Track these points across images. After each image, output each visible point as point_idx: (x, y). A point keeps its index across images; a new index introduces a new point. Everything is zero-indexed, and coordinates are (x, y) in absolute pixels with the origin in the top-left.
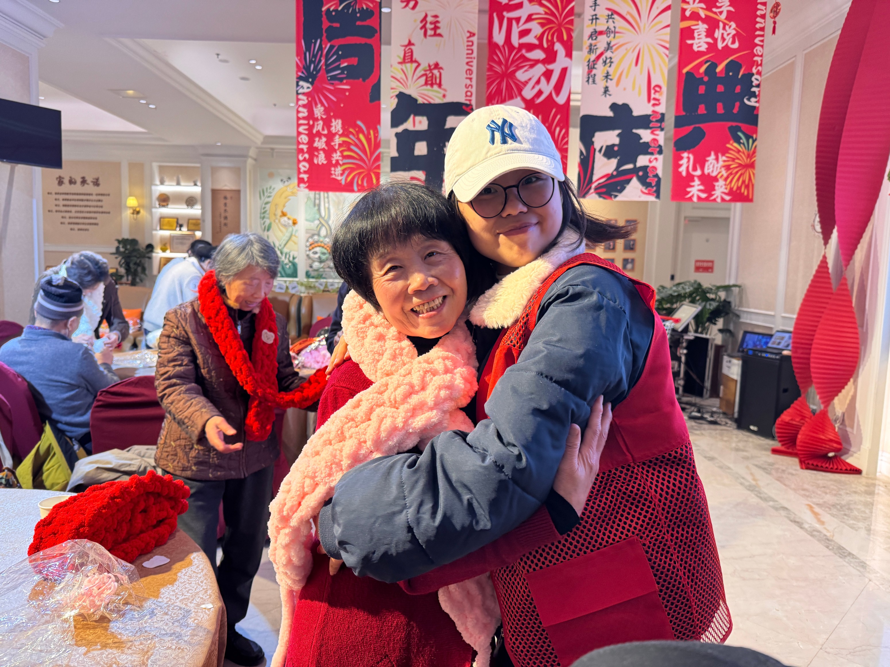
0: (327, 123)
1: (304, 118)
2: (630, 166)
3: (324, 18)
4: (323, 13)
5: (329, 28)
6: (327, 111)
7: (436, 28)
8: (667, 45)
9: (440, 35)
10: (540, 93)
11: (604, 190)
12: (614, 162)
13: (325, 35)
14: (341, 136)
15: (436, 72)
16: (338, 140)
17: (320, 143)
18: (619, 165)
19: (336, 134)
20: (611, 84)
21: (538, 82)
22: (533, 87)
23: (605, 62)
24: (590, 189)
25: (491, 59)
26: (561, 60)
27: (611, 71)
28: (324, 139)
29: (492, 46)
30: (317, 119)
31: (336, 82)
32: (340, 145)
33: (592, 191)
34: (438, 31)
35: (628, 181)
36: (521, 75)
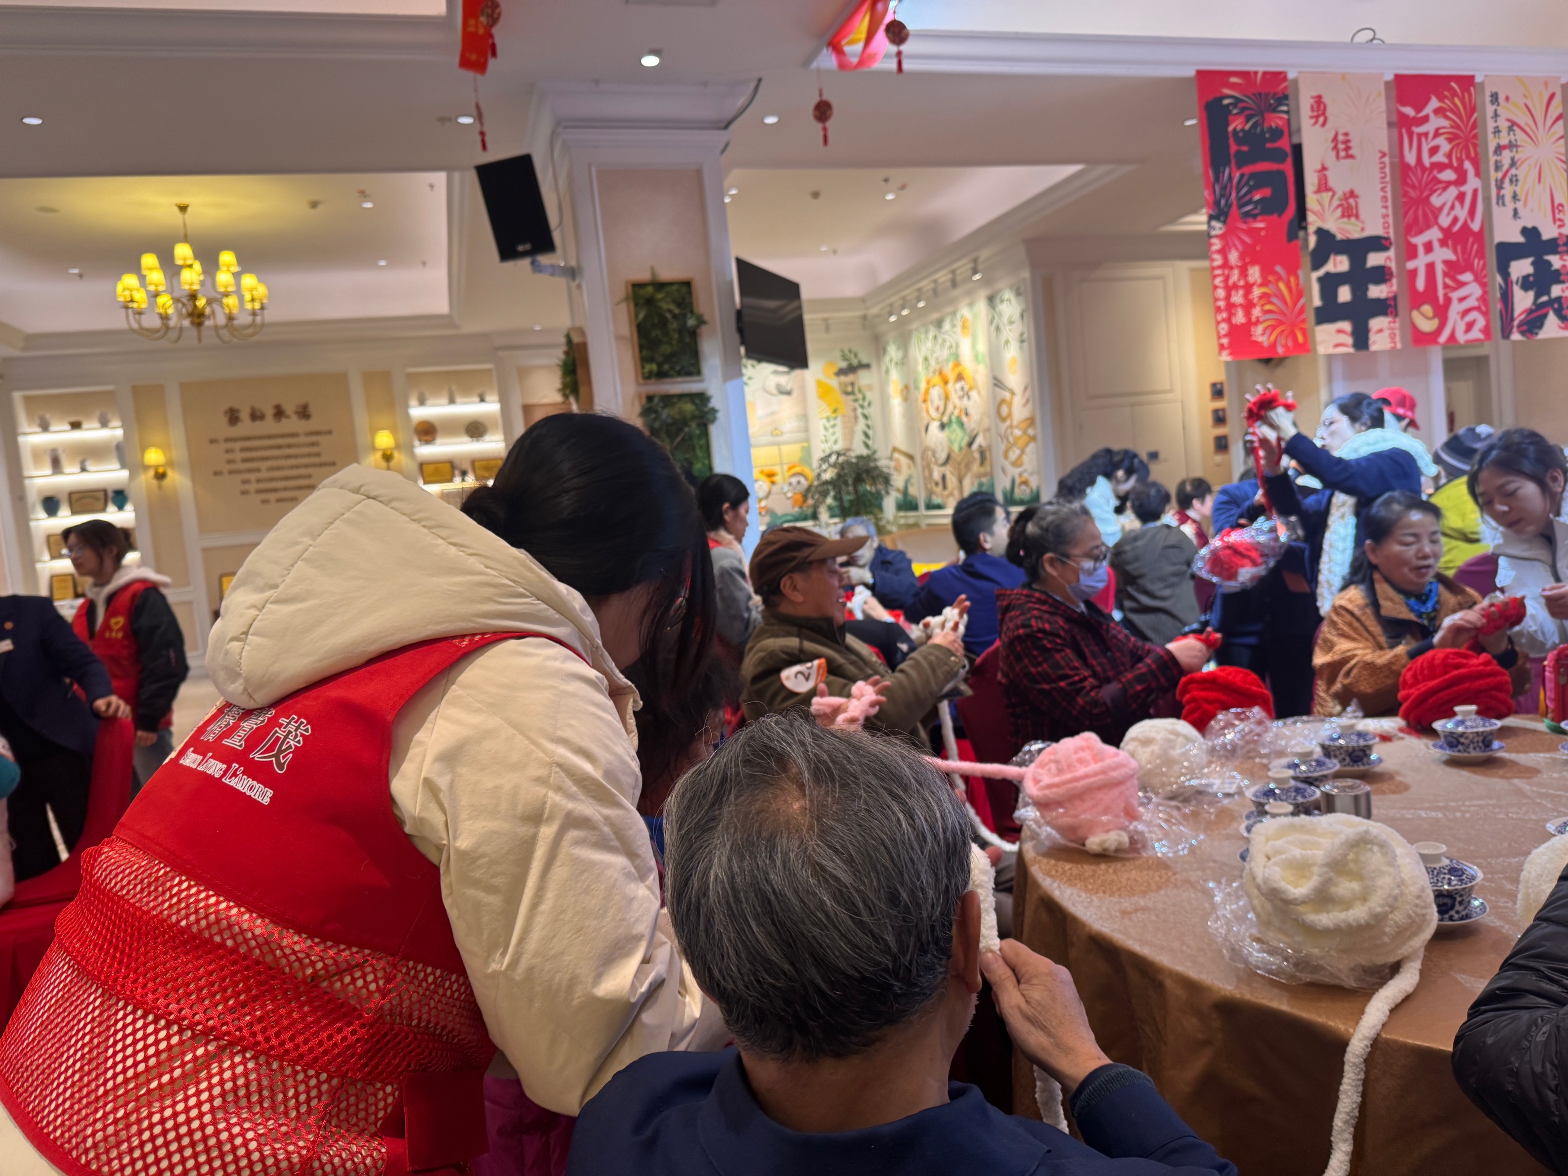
0: (1244, 272)
1: (1219, 267)
2: (1545, 298)
3: (1231, 141)
4: (1230, 135)
5: (1238, 153)
6: (1242, 256)
7: (1348, 148)
8: (1564, 158)
9: (1352, 157)
10: (1455, 220)
11: (1525, 328)
12: (1531, 295)
13: (1233, 161)
14: (1261, 285)
15: (1352, 201)
16: (1257, 292)
17: (1238, 298)
18: (1537, 297)
19: (1253, 284)
20: (1519, 205)
21: (1452, 207)
22: (1448, 214)
23: (1511, 181)
24: (1512, 328)
25: (1404, 183)
26: (1473, 182)
27: (1518, 189)
28: (1241, 292)
29: (1404, 168)
30: (1231, 268)
31: (1250, 219)
32: (1260, 298)
33: (1515, 330)
34: (1351, 152)
35: (1545, 316)
36: (1436, 200)
